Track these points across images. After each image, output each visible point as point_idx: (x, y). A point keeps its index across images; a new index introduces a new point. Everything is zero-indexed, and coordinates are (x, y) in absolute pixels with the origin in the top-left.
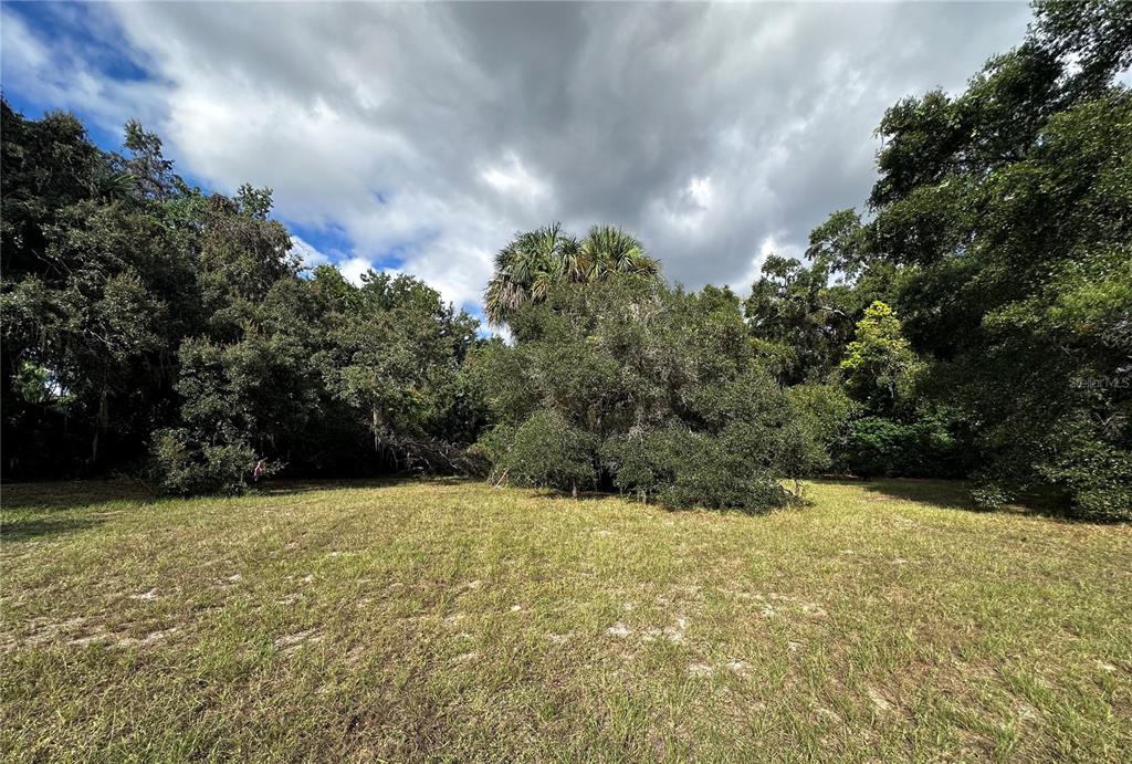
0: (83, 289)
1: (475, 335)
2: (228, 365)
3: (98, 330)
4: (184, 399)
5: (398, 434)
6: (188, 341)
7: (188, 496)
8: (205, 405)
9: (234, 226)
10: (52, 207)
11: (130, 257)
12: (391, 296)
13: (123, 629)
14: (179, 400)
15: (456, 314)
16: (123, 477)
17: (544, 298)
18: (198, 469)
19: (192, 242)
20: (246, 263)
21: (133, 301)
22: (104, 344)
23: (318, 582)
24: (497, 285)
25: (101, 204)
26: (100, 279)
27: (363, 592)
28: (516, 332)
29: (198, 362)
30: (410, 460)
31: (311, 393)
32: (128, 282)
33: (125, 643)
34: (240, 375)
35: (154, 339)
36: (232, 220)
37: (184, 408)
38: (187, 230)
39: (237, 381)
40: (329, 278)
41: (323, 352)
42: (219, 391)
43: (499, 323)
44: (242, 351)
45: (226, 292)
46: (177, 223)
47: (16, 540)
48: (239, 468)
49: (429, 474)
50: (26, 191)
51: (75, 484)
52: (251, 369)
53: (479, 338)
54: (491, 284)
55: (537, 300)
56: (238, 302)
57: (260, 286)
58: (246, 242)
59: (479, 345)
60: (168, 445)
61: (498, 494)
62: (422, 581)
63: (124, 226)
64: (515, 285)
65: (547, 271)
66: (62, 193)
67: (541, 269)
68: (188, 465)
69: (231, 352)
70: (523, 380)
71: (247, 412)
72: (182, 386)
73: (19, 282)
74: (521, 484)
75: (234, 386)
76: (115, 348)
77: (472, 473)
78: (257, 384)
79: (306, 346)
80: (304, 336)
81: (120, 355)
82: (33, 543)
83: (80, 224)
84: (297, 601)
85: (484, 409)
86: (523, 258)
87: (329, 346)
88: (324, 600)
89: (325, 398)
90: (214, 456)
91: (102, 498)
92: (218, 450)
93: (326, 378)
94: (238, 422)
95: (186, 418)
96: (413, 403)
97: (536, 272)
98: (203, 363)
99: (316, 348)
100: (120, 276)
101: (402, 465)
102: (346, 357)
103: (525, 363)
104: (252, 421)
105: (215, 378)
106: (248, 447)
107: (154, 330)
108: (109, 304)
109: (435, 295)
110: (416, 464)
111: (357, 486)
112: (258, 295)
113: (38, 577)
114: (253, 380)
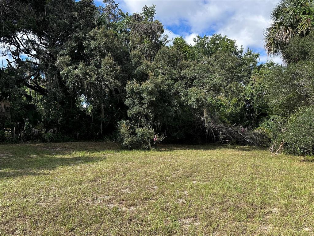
0: (95, 65)
1: (256, 62)
2: (143, 91)
3: (100, 81)
4: (128, 108)
5: (215, 122)
6: (129, 82)
7: (131, 149)
8: (135, 110)
9: (142, 27)
10: (85, 33)
11: (109, 49)
12: (209, 47)
13: (122, 203)
14: (126, 108)
15: (245, 52)
16: (108, 141)
17: (307, 33)
18: (134, 137)
19: (126, 38)
20: (147, 43)
21: (111, 67)
22: (102, 86)
23: (191, 195)
24: (273, 30)
25: (99, 28)
26: (100, 60)
27: (213, 204)
28: (287, 56)
29: (132, 91)
30: (221, 136)
31: (175, 102)
32: (109, 59)
33: (124, 209)
34: (148, 96)
35: (117, 82)
36: (141, 24)
37: (128, 111)
38: (124, 33)
39: (147, 98)
40: (180, 44)
41: (180, 82)
42: (140, 103)
43: (275, 52)
44: (147, 85)
45: (140, 58)
46: (121, 30)
47: (83, 163)
48: (148, 137)
49: (232, 144)
50: (78, 29)
51: (94, 143)
52: (151, 93)
53: (258, 65)
54: (270, 29)
55: (302, 34)
56: (145, 62)
57: (152, 53)
58: (146, 33)
59: (259, 68)
60: (123, 127)
61: (278, 158)
62: (243, 203)
63: (106, 36)
64: (286, 27)
65: (309, 14)
66: (87, 27)
67: (304, 13)
68: (130, 136)
69: (144, 85)
70: (294, 87)
71: (150, 112)
72: (127, 102)
73: (78, 65)
74: (293, 152)
75: (145, 101)
76: (105, 87)
77: (258, 145)
78: (154, 99)
79: (172, 79)
80: (171, 74)
81: (107, 90)
82: (88, 164)
83: (93, 38)
84: (184, 203)
85: (266, 107)
86: (291, 9)
87: (182, 78)
88: (195, 205)
89: (181, 104)
90: (139, 132)
91: (103, 149)
92: (140, 129)
93: (181, 95)
94: (147, 117)
95: (129, 116)
96: (221, 105)
97: (301, 16)
98: (134, 91)
99: (176, 80)
100: (106, 58)
101: (217, 139)
102: (190, 83)
103: (296, 75)
104: (152, 116)
105: (139, 98)
106: (151, 128)
107: (117, 79)
108: (103, 70)
109: (232, 42)
110: (225, 138)
111: (197, 149)
112: (151, 57)
113: (92, 178)
114: (152, 98)
